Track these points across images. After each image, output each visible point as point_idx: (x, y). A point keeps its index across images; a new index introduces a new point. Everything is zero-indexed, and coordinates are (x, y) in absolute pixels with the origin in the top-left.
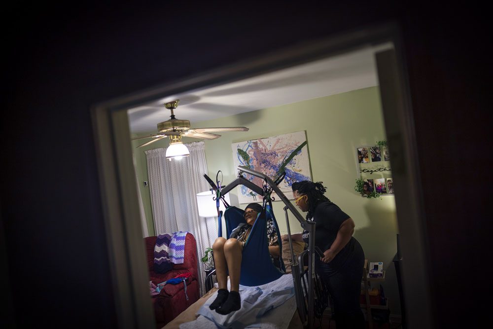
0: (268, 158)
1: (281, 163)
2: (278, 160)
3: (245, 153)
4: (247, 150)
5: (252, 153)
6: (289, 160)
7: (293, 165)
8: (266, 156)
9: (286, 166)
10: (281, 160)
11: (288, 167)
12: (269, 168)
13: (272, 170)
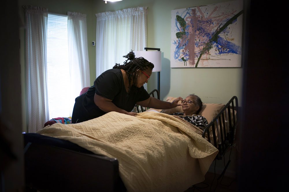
0: (203, 26)
1: (215, 31)
2: (213, 27)
3: (183, 19)
4: (185, 17)
5: (189, 20)
6: (222, 29)
7: (226, 33)
8: (202, 23)
9: (219, 35)
10: (216, 28)
11: (221, 35)
12: (203, 35)
13: (206, 38)
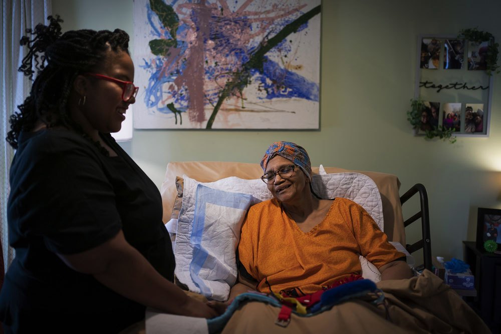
0: (226, 29)
1: (256, 45)
2: (252, 36)
3: (170, 8)
4: (174, 3)
5: (187, 11)
6: (276, 42)
7: (283, 53)
8: (223, 24)
9: (267, 54)
10: (259, 39)
11: (272, 55)
12: (226, 51)
13: (232, 59)
